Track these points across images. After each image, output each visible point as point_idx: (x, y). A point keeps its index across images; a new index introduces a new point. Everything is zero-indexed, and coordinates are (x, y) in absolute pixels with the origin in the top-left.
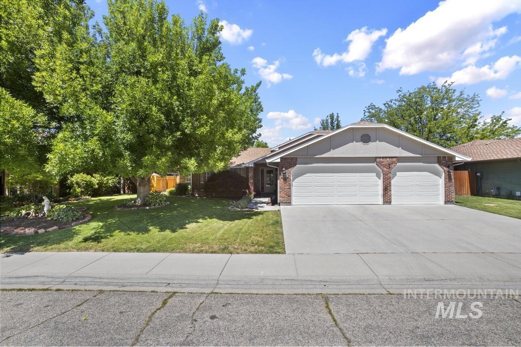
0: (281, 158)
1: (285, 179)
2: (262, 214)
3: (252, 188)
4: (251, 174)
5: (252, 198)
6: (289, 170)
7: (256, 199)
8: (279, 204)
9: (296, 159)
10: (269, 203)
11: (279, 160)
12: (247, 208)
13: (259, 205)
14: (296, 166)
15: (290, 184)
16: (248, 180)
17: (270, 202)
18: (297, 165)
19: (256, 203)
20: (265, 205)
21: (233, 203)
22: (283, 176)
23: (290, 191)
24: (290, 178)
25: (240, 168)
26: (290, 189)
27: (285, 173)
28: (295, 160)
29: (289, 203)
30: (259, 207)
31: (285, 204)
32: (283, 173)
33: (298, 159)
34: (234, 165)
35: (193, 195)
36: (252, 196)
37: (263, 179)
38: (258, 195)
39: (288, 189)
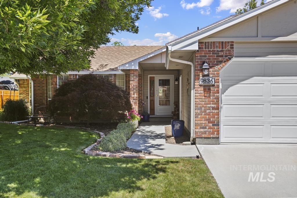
0: (200, 42)
1: (207, 88)
2: (163, 170)
3: (135, 108)
4: (134, 83)
5: (136, 126)
6: (216, 68)
7: (142, 128)
8: (194, 140)
9: (232, 44)
10: (169, 137)
11: (195, 47)
12: (126, 149)
13: (152, 142)
14: (230, 62)
15: (218, 98)
16: (129, 94)
17: (170, 133)
18: (234, 59)
19: (145, 137)
20: (162, 141)
21: (100, 136)
22: (204, 81)
23: (218, 114)
24: (218, 87)
25: (115, 75)
26: (218, 108)
27: (208, 75)
28: (229, 47)
29: (216, 139)
30: (152, 146)
31: (206, 141)
32: (204, 76)
33: (235, 46)
34: (105, 69)
35: (35, 120)
36: (136, 122)
37: (152, 94)
38: (146, 120)
39: (213, 108)
